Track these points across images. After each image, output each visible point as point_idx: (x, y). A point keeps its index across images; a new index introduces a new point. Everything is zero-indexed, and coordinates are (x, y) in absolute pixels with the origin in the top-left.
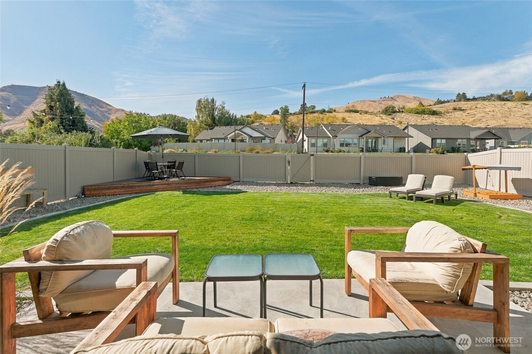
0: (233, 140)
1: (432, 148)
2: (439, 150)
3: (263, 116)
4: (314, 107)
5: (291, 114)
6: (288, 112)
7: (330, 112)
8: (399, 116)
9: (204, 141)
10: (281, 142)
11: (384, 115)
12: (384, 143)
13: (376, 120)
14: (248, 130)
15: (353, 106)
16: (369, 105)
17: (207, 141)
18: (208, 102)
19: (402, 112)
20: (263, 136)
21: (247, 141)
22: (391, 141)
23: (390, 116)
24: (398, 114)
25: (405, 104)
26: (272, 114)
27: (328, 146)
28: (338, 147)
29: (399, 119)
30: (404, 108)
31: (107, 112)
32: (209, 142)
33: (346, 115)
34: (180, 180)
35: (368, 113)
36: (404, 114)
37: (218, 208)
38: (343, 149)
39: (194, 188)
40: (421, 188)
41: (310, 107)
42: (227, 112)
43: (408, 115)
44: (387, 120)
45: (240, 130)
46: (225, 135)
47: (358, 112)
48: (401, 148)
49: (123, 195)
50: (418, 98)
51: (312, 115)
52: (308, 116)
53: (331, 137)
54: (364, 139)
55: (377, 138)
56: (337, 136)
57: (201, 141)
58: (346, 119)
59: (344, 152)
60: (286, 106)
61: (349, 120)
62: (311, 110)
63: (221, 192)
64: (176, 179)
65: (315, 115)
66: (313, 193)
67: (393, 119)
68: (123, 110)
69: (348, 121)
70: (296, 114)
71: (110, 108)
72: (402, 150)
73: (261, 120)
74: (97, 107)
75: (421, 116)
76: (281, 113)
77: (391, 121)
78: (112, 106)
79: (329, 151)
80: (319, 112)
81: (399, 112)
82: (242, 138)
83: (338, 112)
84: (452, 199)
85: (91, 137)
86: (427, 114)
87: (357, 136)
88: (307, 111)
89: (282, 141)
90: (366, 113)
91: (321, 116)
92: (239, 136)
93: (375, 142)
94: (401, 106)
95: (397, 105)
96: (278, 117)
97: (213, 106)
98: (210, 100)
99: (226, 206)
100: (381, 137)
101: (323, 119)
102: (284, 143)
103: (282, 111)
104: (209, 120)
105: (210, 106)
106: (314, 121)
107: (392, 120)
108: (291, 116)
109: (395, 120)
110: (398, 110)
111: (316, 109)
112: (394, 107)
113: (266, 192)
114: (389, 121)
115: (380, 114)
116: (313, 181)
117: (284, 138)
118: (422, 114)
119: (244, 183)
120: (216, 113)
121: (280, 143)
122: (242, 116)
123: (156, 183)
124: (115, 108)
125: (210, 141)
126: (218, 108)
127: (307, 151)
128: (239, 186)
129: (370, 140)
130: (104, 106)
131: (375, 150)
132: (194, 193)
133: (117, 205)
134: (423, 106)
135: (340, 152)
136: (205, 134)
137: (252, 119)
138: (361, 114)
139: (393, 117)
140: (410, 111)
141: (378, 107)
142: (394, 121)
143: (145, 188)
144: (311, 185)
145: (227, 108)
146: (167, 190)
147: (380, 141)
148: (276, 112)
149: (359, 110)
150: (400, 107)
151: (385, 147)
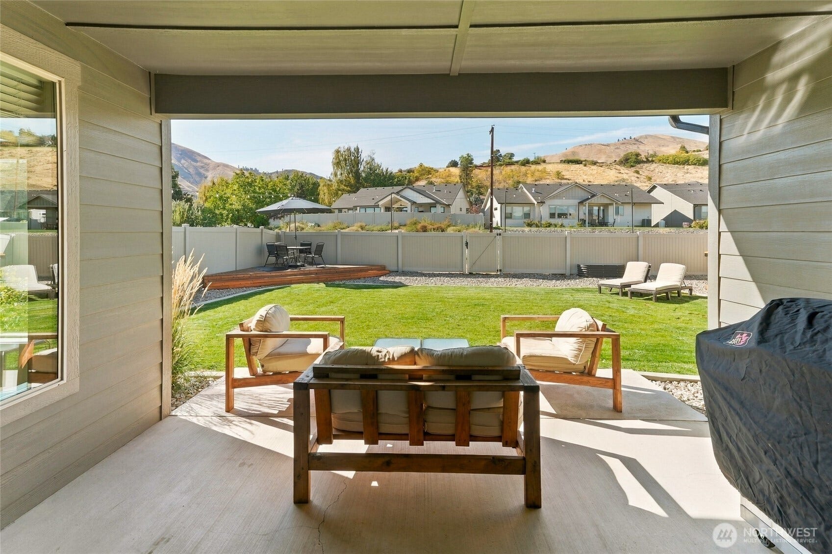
0: (388, 209)
1: (695, 219)
2: (704, 223)
3: (432, 169)
4: (512, 155)
5: (476, 167)
6: (471, 163)
7: (537, 162)
8: (647, 169)
9: (343, 210)
10: (461, 211)
11: (623, 168)
12: (617, 213)
13: (609, 176)
14: (409, 193)
15: (574, 153)
16: (600, 151)
17: (348, 210)
18: (351, 152)
19: (653, 161)
20: (432, 201)
21: (409, 210)
22: (628, 209)
23: (633, 169)
24: (646, 165)
25: (657, 149)
26: (447, 167)
27: (532, 217)
28: (546, 219)
29: (647, 173)
30: (654, 155)
31: (202, 167)
32: (351, 212)
33: (562, 167)
34: (318, 269)
35: (598, 164)
36: (654, 165)
37: (372, 305)
38: (553, 221)
39: (337, 280)
40: (643, 280)
41: (505, 156)
42: (378, 165)
43: (660, 167)
44: (627, 175)
45: (398, 193)
46: (375, 201)
47: (581, 163)
48: (643, 220)
49: (250, 288)
50: (679, 138)
51: (509, 168)
52: (503, 170)
53: (536, 203)
54: (585, 206)
55: (606, 206)
56: (544, 203)
57: (340, 210)
58: (562, 173)
59: (556, 226)
60: (468, 154)
61: (567, 174)
62: (508, 161)
63: (373, 285)
64: (313, 268)
65: (513, 167)
66: (498, 287)
67: (637, 172)
68: (226, 166)
69: (565, 177)
70: (485, 167)
71: (207, 161)
72: (646, 223)
73: (430, 176)
74: (190, 160)
75: (684, 167)
76: (460, 164)
77: (634, 176)
78: (210, 159)
79: (532, 225)
80: (519, 163)
81: (648, 161)
82: (401, 205)
83: (550, 163)
84: (682, 295)
85: (187, 206)
86: (693, 165)
87: (576, 202)
88: (500, 161)
89: (461, 209)
90: (594, 163)
91: (523, 169)
92: (397, 202)
93: (603, 210)
94: (651, 152)
95: (644, 150)
96: (456, 171)
97: (358, 157)
98: (352, 150)
99: (381, 303)
100: (611, 204)
101: (526, 175)
102: (464, 211)
103: (461, 162)
104: (352, 178)
105: (353, 158)
106: (513, 177)
107: (636, 175)
108: (476, 170)
109: (641, 175)
110: (645, 160)
111: (515, 159)
112: (638, 155)
113: (434, 287)
114: (630, 177)
115: (616, 166)
116: (500, 271)
117: (465, 205)
118: (684, 164)
119: (404, 273)
120: (362, 168)
121: (458, 212)
122: (401, 171)
123: (289, 273)
124: (214, 162)
125: (353, 210)
126: (365, 160)
127: (499, 225)
128: (398, 277)
129: (596, 208)
130: (198, 158)
131: (603, 223)
132: (339, 286)
133: (251, 299)
134: (687, 152)
135: (549, 226)
136: (346, 200)
137: (416, 174)
138: (585, 165)
139: (638, 170)
140: (665, 161)
141: (613, 155)
142: (639, 176)
143: (277, 279)
144: (497, 276)
145: (378, 161)
146: (303, 283)
147: (611, 210)
148: (454, 164)
149: (582, 159)
150: (648, 153)
151: (619, 219)
